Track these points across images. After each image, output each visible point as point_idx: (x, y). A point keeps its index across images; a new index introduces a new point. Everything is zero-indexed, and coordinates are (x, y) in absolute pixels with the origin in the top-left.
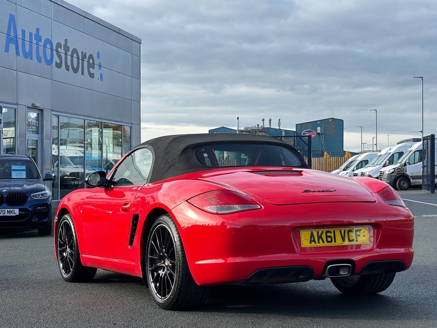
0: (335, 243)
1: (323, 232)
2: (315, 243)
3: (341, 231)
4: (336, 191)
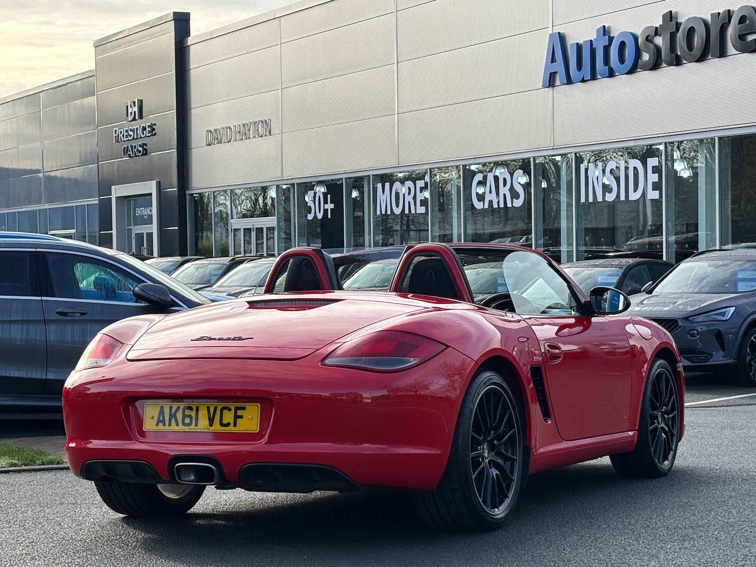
0: (196, 427)
1: (178, 408)
2: (164, 425)
3: (208, 408)
4: (253, 338)
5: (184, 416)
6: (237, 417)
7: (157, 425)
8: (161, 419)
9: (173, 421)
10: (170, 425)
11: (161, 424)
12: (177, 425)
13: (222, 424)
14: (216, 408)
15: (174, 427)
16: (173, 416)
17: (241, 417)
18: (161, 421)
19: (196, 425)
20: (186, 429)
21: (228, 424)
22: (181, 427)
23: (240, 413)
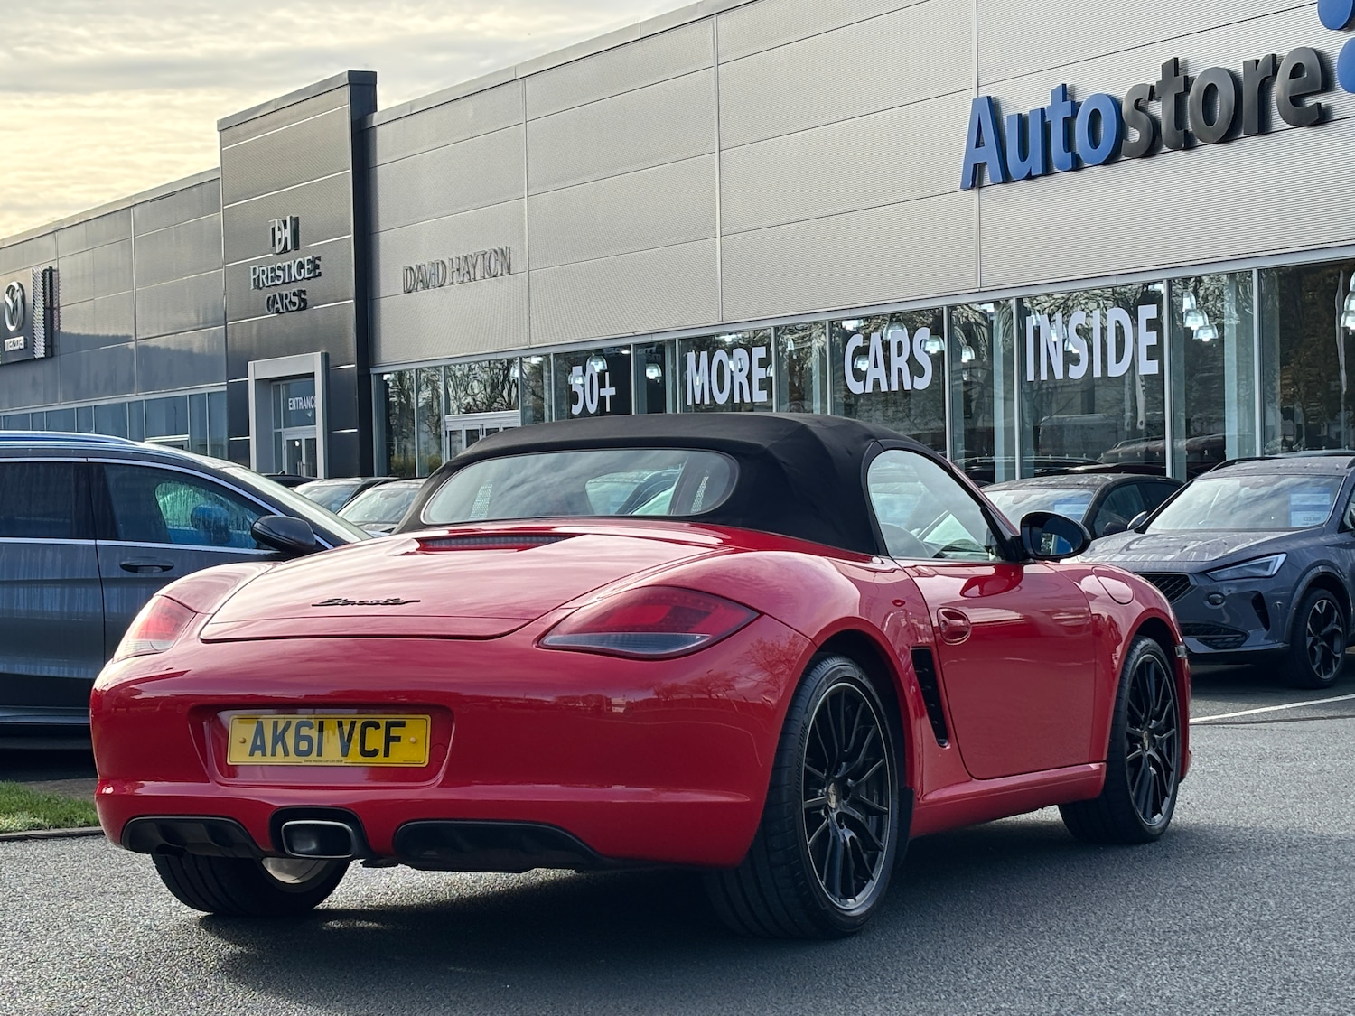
0: (319, 758)
2: (264, 754)
4: (419, 601)
5: (299, 738)
6: (389, 739)
7: (252, 754)
8: (259, 743)
9: (279, 747)
10: (274, 754)
11: (258, 753)
12: (286, 753)
13: (364, 753)
14: (353, 724)
15: (280, 759)
16: (279, 738)
17: (398, 739)
18: (258, 747)
19: (319, 754)
20: (302, 761)
21: (375, 753)
22: (293, 759)
23: (395, 732)
